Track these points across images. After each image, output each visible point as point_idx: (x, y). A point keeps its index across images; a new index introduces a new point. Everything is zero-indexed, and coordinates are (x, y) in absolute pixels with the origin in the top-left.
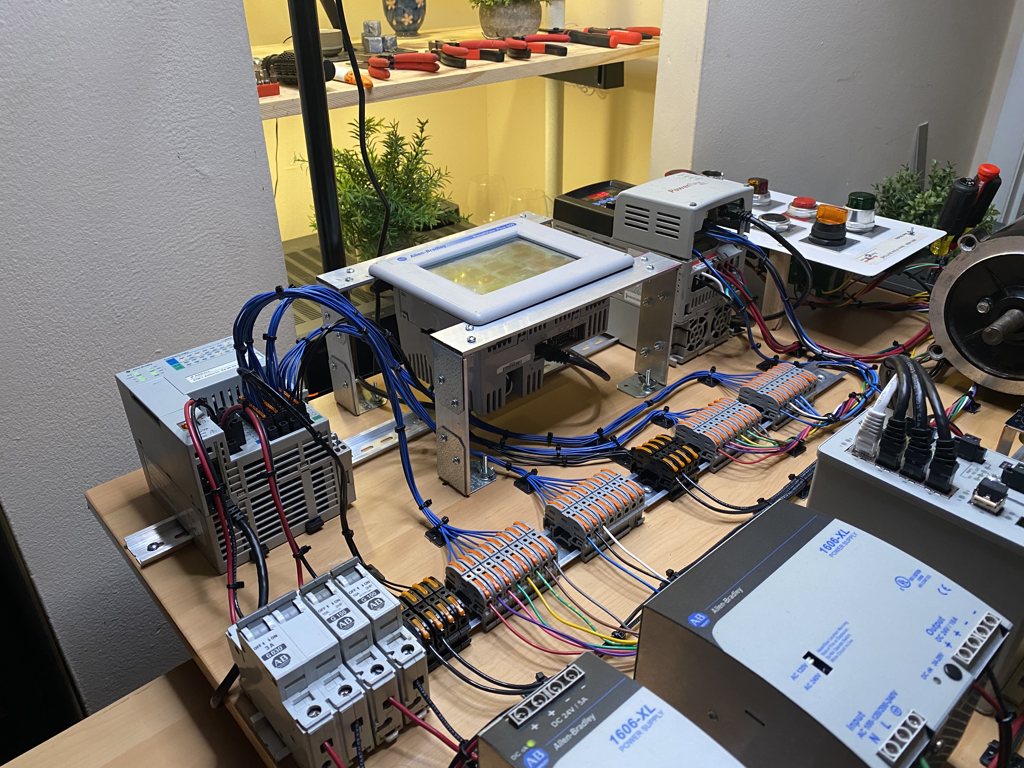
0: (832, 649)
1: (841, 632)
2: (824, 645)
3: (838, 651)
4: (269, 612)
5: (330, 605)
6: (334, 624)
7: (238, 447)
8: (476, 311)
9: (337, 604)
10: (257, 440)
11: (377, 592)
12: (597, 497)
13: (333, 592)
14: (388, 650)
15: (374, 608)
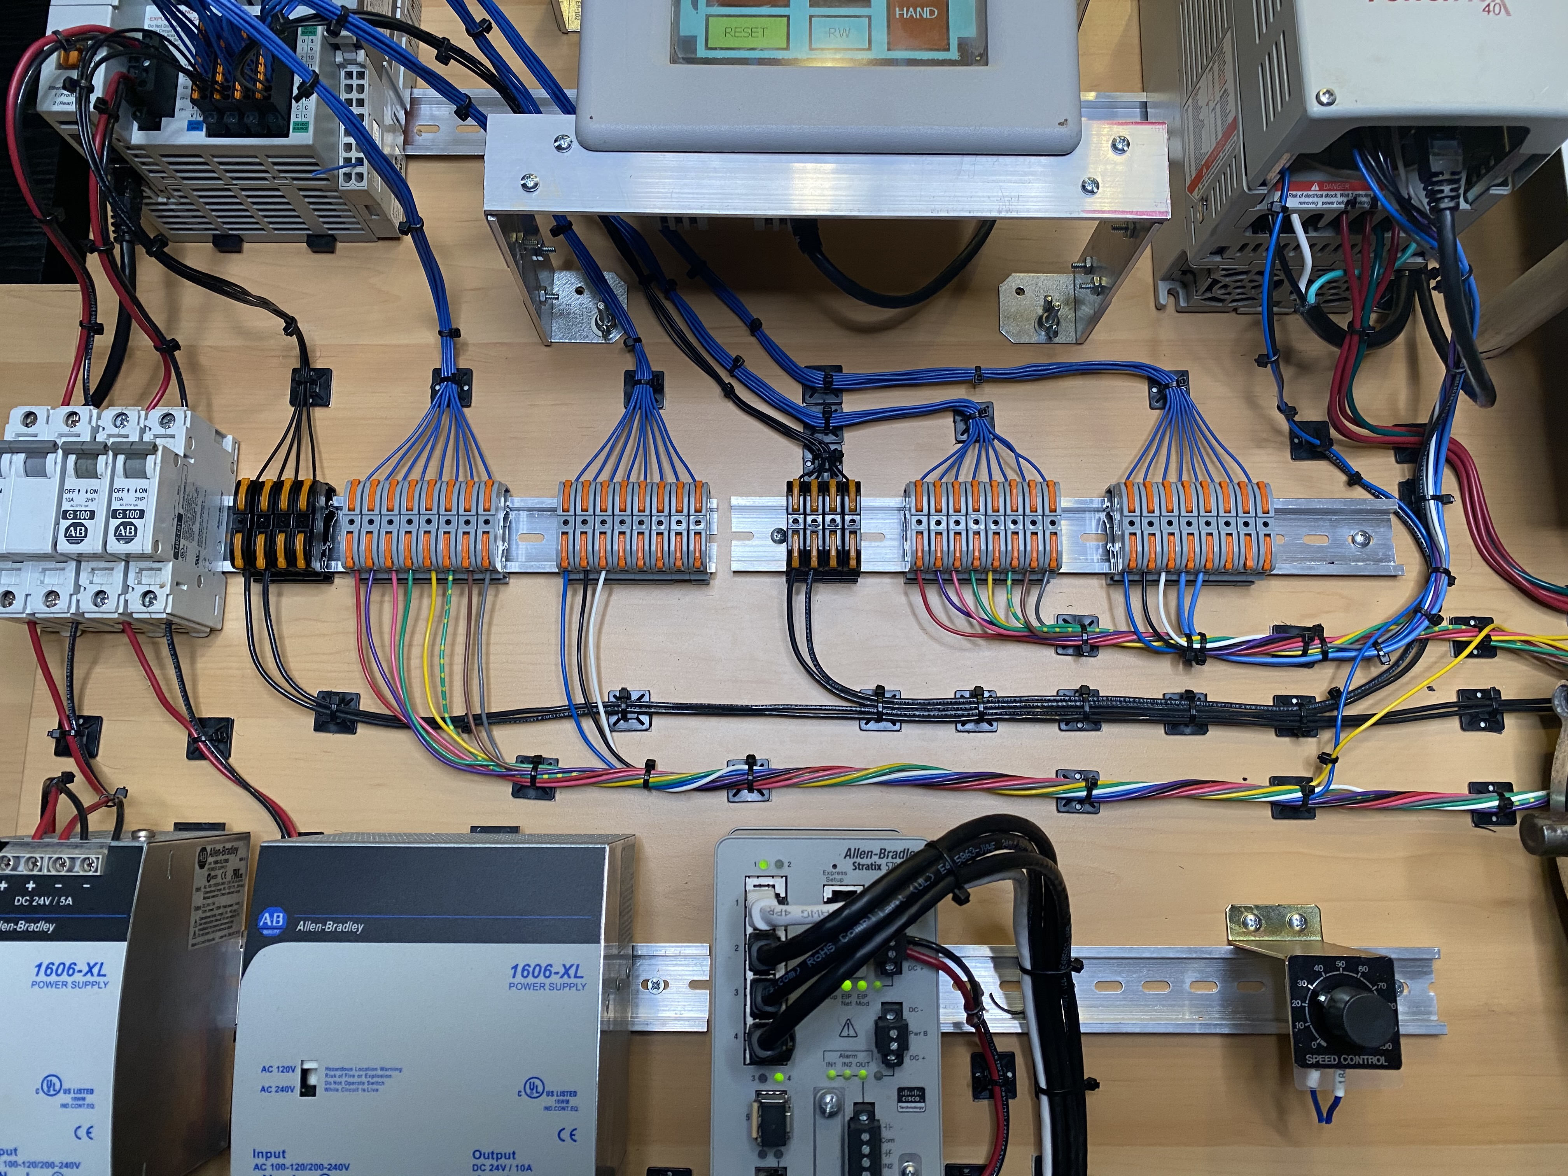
0: (343, 1079)
1: (380, 1073)
2: (343, 1069)
3: (347, 1087)
4: (13, 452)
5: (83, 492)
6: (64, 524)
7: (157, 120)
8: (591, 118)
9: (89, 495)
10: (194, 119)
11: (142, 514)
12: (628, 528)
13: (99, 473)
14: (131, 581)
15: (119, 537)
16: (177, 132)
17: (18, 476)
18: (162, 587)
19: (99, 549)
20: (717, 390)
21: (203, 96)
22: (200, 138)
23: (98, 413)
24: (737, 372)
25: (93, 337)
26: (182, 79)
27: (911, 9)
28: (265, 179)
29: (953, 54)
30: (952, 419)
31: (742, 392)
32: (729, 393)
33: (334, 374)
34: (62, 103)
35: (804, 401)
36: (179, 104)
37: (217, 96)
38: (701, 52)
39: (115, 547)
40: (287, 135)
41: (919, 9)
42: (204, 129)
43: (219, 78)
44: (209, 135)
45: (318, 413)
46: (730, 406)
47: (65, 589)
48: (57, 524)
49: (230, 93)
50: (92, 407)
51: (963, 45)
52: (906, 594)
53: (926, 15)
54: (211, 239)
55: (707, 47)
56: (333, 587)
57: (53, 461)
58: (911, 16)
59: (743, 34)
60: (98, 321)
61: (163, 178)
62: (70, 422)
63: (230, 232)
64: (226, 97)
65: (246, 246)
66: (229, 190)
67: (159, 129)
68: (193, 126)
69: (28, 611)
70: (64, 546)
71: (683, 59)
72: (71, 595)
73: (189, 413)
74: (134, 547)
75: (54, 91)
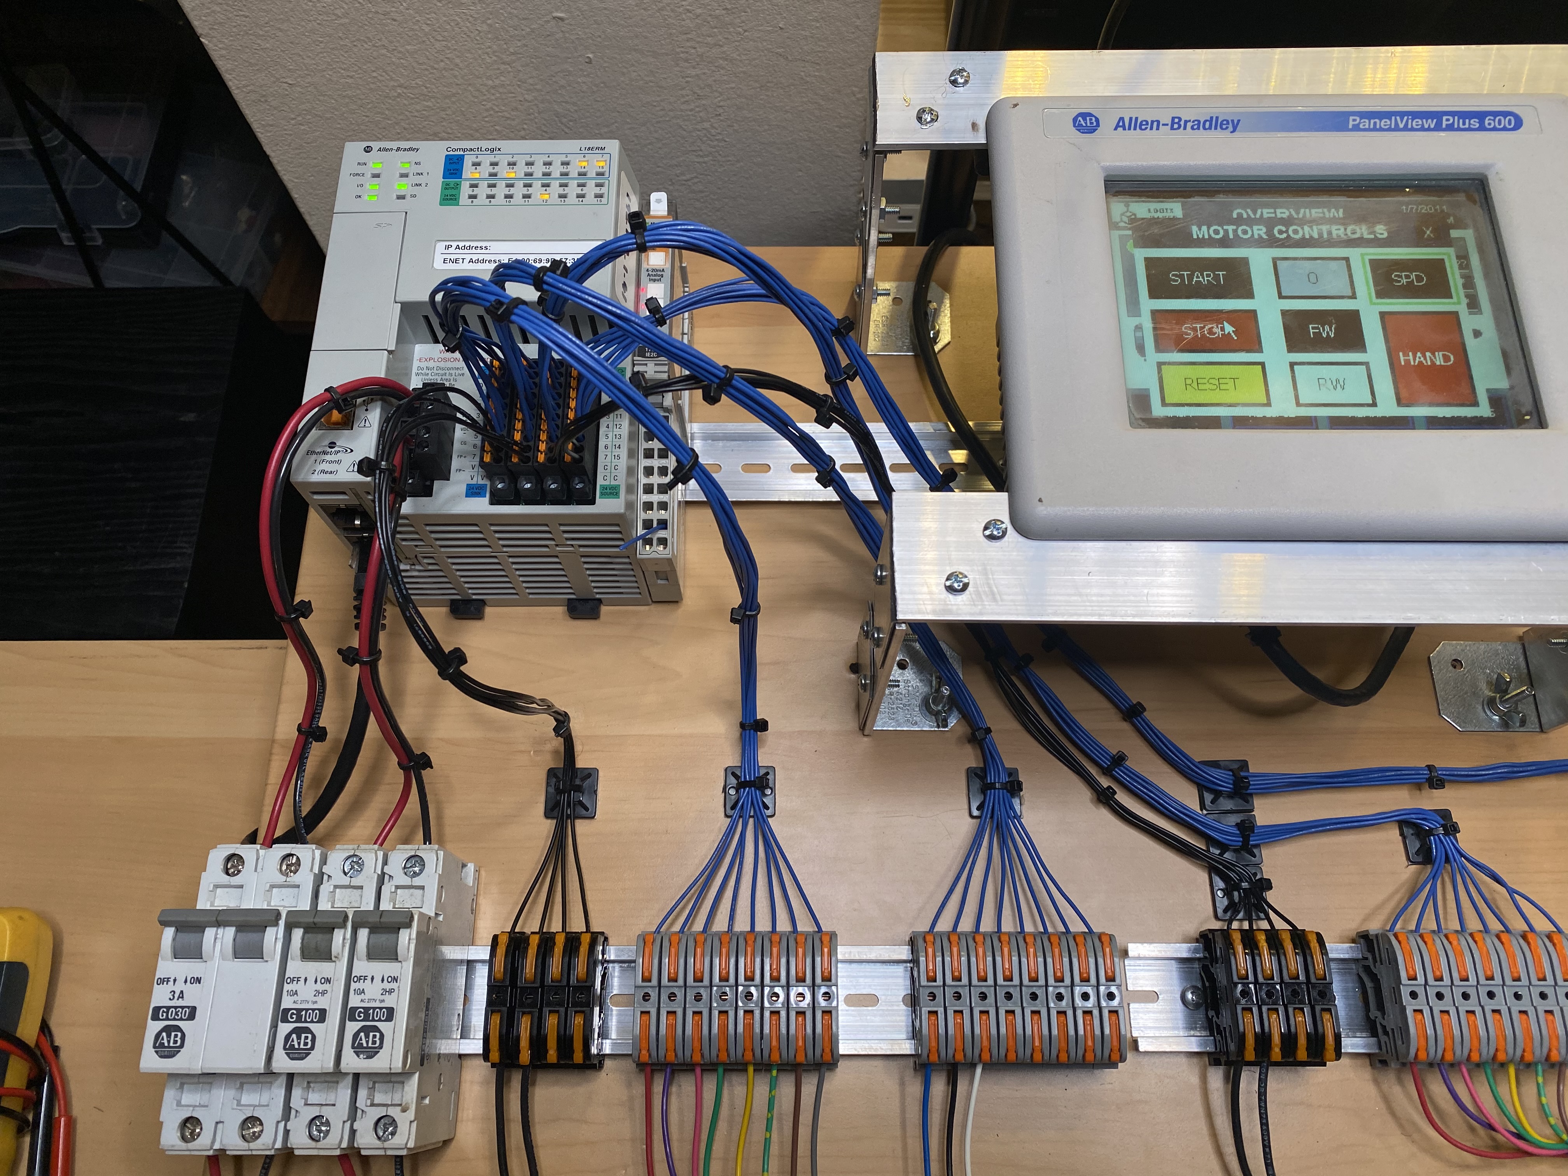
4: (218, 924)
5: (311, 981)
6: (284, 1029)
7: (428, 483)
8: (1040, 500)
9: (320, 987)
10: (474, 482)
11: (390, 1014)
12: (1015, 1004)
13: (334, 953)
14: (361, 1102)
15: (358, 1049)
16: (454, 498)
17: (223, 957)
18: (404, 1110)
19: (330, 1066)
20: (1086, 794)
21: (496, 459)
22: (481, 506)
23: (321, 855)
24: (1117, 772)
25: (311, 743)
26: (459, 432)
27: (1419, 354)
28: (546, 546)
29: (1484, 410)
30: (1398, 832)
31: (1123, 798)
32: (1105, 798)
33: (601, 774)
34: (323, 471)
35: (1203, 806)
36: (455, 463)
37: (515, 460)
38: (1158, 411)
39: (352, 1062)
40: (592, 502)
41: (1428, 354)
42: (488, 495)
43: (518, 436)
44: (492, 503)
45: (581, 826)
46: (1104, 814)
47: (271, 1116)
48: (274, 1027)
49: (530, 454)
50: (314, 846)
51: (1496, 399)
52: (1376, 1082)
53: (1439, 361)
54: (449, 604)
55: (1164, 404)
56: (603, 1074)
57: (273, 937)
58: (1420, 362)
59: (1207, 386)
60: (320, 725)
61: (416, 546)
62: (284, 867)
63: (474, 597)
64: (525, 460)
65: (488, 610)
66: (495, 557)
67: (430, 495)
68: (473, 491)
69: (217, 1146)
70: (282, 1063)
71: (1143, 420)
72: (278, 1122)
73: (441, 853)
74: (379, 1063)
75: (314, 457)
